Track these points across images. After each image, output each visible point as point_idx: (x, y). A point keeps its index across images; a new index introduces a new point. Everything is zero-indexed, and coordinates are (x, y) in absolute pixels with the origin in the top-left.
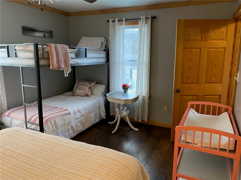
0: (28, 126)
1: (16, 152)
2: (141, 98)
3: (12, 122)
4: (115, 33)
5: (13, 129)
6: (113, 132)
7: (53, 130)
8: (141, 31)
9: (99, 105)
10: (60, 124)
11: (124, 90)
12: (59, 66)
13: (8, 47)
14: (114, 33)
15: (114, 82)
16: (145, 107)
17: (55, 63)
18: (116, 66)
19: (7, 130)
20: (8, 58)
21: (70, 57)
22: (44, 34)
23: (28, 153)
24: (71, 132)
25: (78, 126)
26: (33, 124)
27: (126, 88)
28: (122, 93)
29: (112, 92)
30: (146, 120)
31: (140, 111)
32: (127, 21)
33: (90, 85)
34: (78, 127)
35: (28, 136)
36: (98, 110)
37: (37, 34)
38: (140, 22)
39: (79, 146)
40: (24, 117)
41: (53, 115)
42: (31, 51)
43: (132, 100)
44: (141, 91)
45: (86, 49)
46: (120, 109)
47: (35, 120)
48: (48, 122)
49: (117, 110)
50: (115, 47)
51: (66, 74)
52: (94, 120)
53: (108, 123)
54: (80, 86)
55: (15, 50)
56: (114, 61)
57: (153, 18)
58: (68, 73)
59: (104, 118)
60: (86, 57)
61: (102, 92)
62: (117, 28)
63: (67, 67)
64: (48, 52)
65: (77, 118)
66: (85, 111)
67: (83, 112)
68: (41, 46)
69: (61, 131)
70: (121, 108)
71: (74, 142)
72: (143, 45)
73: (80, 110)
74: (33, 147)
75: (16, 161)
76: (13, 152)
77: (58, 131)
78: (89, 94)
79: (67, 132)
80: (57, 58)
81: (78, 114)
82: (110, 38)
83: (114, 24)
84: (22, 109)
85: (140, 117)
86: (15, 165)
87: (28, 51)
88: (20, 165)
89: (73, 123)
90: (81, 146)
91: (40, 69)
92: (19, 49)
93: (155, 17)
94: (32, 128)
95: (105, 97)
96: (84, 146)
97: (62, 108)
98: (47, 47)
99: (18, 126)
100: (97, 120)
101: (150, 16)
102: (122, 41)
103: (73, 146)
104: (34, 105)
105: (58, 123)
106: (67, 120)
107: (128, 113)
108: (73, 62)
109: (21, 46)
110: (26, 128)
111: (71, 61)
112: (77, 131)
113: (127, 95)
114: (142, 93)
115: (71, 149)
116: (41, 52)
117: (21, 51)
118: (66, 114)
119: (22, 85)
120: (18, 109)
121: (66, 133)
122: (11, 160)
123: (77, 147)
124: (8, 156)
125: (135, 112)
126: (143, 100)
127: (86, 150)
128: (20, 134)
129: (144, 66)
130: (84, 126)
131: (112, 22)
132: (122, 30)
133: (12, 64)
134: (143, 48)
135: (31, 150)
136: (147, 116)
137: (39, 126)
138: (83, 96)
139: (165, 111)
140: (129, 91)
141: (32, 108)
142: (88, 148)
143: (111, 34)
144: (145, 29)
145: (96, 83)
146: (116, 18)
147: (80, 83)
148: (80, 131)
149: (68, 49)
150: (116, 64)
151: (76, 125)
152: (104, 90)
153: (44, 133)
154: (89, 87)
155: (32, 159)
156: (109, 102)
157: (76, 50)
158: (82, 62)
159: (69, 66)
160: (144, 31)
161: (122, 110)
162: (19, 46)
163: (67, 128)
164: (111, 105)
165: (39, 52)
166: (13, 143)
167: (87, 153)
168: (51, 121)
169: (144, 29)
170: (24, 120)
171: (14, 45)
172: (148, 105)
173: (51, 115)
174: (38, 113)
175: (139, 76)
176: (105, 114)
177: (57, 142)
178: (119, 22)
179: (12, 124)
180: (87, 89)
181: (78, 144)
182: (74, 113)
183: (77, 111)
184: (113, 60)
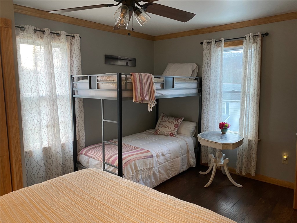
0: (105, 168)
1: (95, 199)
2: (245, 143)
3: (89, 161)
4: (211, 57)
5: (92, 171)
6: (205, 186)
7: (133, 176)
8: (246, 53)
9: (188, 149)
10: (141, 169)
11: (221, 131)
12: (142, 98)
13: (90, 77)
14: (209, 57)
15: (207, 120)
16: (251, 155)
17: (139, 96)
18: (211, 99)
19: (86, 171)
20: (90, 90)
21: (155, 89)
22: (127, 63)
23: (108, 202)
24: (153, 180)
25: (161, 173)
26: (111, 165)
27: (224, 127)
28: (218, 134)
29: (205, 132)
30: (253, 173)
31: (244, 161)
32: (227, 42)
33: (176, 123)
34: (161, 175)
35: (107, 180)
36: (186, 155)
37: (119, 63)
38: (245, 42)
39: (167, 200)
40: (102, 156)
41: (134, 156)
42: (113, 81)
43: (233, 144)
44: (245, 132)
45: (173, 78)
46: (215, 156)
47: (113, 161)
48: (127, 165)
49: (212, 157)
50: (209, 75)
51: (150, 108)
52: (181, 167)
53: (199, 172)
54: (164, 123)
55: (98, 81)
56: (208, 92)
57: (265, 35)
58: (152, 107)
59: (193, 166)
60: (173, 87)
61: (192, 132)
62: (213, 51)
63: (151, 100)
64: (132, 82)
65: (161, 163)
66: (169, 154)
67: (168, 155)
68: (125, 76)
69: (141, 178)
70: (217, 154)
71: (160, 194)
72: (249, 71)
73: (164, 153)
74: (113, 195)
75: (95, 209)
76: (92, 198)
77: (138, 177)
78: (175, 133)
79: (149, 179)
80: (140, 89)
81: (162, 158)
82: (204, 64)
83: (210, 46)
84: (100, 147)
85: (244, 168)
86: (95, 214)
87: (110, 82)
88: (99, 215)
89: (156, 169)
90: (169, 201)
91: (122, 101)
92: (102, 80)
93: (267, 34)
94: (110, 170)
95: (194, 138)
96: (174, 202)
97: (143, 149)
98: (131, 76)
99: (96, 166)
100: (185, 168)
101: (260, 32)
102: (219, 66)
103: (160, 199)
104: (113, 143)
105: (138, 168)
106: (149, 164)
107: (228, 162)
108: (158, 94)
109: (104, 76)
110: (104, 170)
111: (156, 93)
112: (159, 179)
113: (226, 137)
114: (248, 136)
115: (157, 204)
116: (125, 82)
117: (103, 82)
118: (148, 156)
119: (103, 120)
120: (95, 147)
121: (147, 180)
122: (90, 208)
123: (165, 202)
124: (88, 202)
125: (237, 161)
126: (249, 145)
127: (176, 207)
128: (99, 178)
129: (250, 99)
130: (169, 174)
131: (206, 44)
132: (220, 53)
133: (93, 97)
134: (249, 75)
135: (111, 198)
136: (255, 168)
137: (118, 169)
138: (167, 136)
139: (282, 163)
140: (228, 132)
141: (110, 146)
142: (179, 205)
143: (205, 58)
144: (253, 50)
145: (183, 120)
146: (213, 39)
147: (164, 119)
148: (163, 180)
149: (153, 79)
150: (210, 96)
151: (159, 172)
152: (194, 130)
153: (122, 177)
154: (175, 125)
155: (113, 209)
156: (201, 145)
157: (162, 79)
158: (169, 93)
159: (154, 98)
160: (250, 53)
161: (219, 157)
162: (101, 76)
163: (149, 174)
164: (202, 150)
165: (122, 82)
166: (92, 187)
167: (179, 212)
168: (131, 163)
169: (250, 50)
170: (102, 160)
171: (96, 75)
172: (256, 153)
173: (131, 156)
174: (117, 152)
175: (244, 112)
176: (195, 160)
177: (140, 192)
178: (216, 43)
179: (89, 164)
180: (173, 127)
181: (165, 198)
182: (157, 155)
183: (161, 154)
184: (206, 91)
